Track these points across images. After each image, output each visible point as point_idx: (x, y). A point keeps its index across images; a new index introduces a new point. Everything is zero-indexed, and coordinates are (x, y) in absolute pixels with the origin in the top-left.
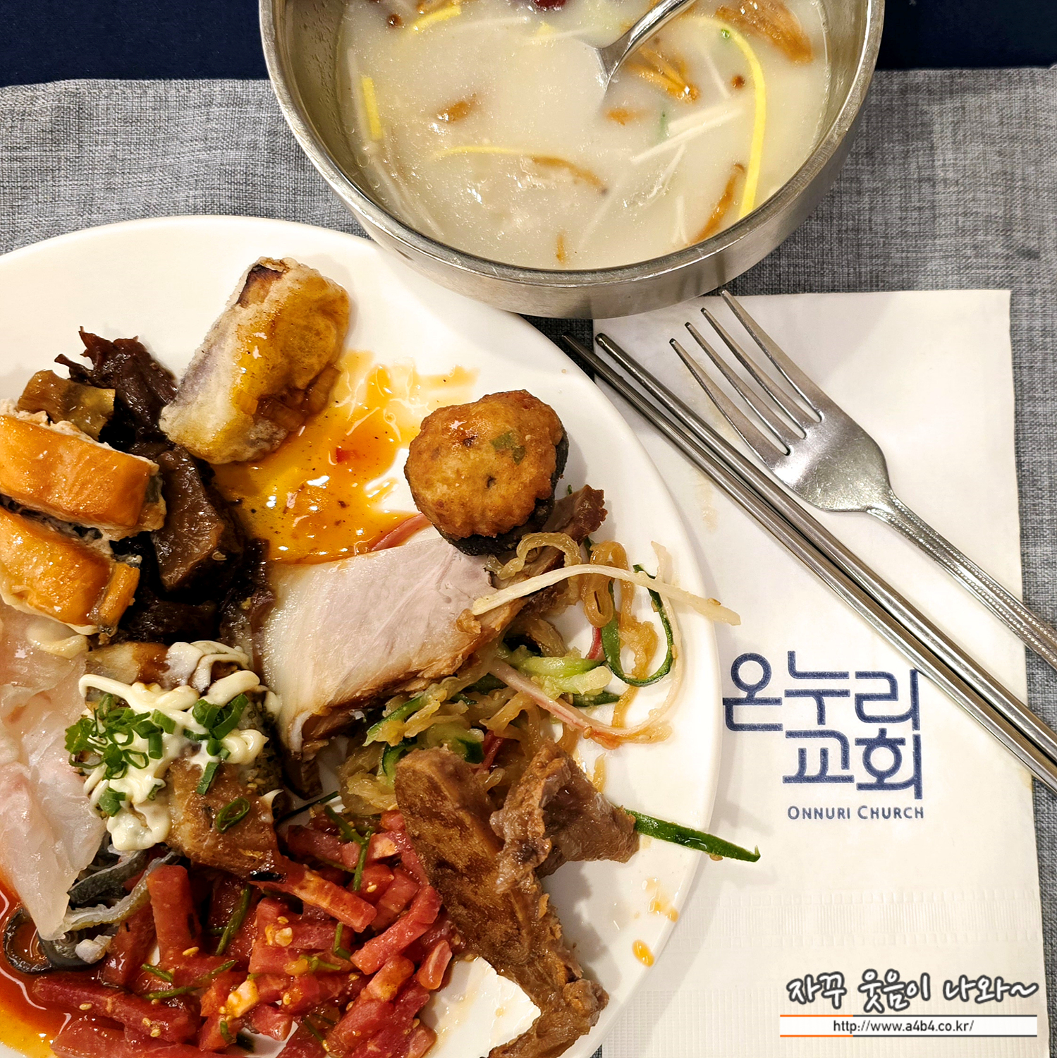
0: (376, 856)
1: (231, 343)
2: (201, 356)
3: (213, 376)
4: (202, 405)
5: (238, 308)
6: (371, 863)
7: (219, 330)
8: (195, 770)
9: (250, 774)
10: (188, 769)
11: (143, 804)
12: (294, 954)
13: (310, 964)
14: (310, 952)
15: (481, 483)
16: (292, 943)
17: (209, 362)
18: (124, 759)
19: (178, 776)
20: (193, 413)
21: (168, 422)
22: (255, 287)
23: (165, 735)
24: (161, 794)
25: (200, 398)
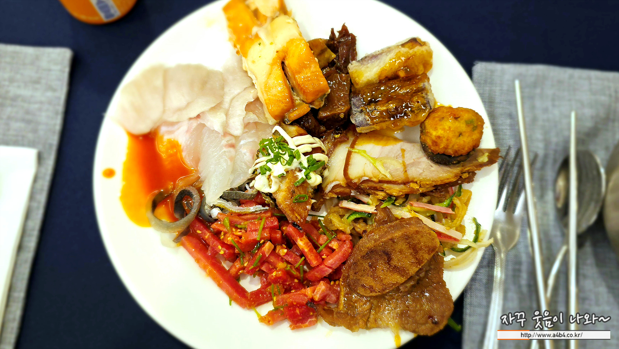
0: (330, 245)
1: (392, 55)
2: (378, 53)
3: (379, 61)
4: (368, 67)
5: (400, 47)
6: (327, 247)
7: (389, 50)
8: (296, 177)
9: (311, 190)
10: (295, 175)
11: (275, 177)
12: (282, 260)
13: (286, 267)
14: (288, 262)
15: (457, 134)
16: (284, 255)
17: (379, 56)
18: (279, 159)
19: (290, 174)
20: (363, 68)
21: (353, 66)
22: (410, 44)
23: (295, 160)
24: (282, 177)
25: (369, 65)
